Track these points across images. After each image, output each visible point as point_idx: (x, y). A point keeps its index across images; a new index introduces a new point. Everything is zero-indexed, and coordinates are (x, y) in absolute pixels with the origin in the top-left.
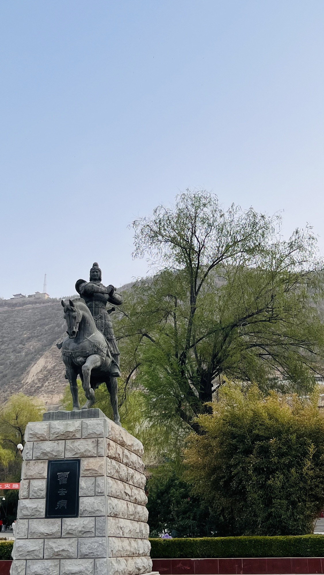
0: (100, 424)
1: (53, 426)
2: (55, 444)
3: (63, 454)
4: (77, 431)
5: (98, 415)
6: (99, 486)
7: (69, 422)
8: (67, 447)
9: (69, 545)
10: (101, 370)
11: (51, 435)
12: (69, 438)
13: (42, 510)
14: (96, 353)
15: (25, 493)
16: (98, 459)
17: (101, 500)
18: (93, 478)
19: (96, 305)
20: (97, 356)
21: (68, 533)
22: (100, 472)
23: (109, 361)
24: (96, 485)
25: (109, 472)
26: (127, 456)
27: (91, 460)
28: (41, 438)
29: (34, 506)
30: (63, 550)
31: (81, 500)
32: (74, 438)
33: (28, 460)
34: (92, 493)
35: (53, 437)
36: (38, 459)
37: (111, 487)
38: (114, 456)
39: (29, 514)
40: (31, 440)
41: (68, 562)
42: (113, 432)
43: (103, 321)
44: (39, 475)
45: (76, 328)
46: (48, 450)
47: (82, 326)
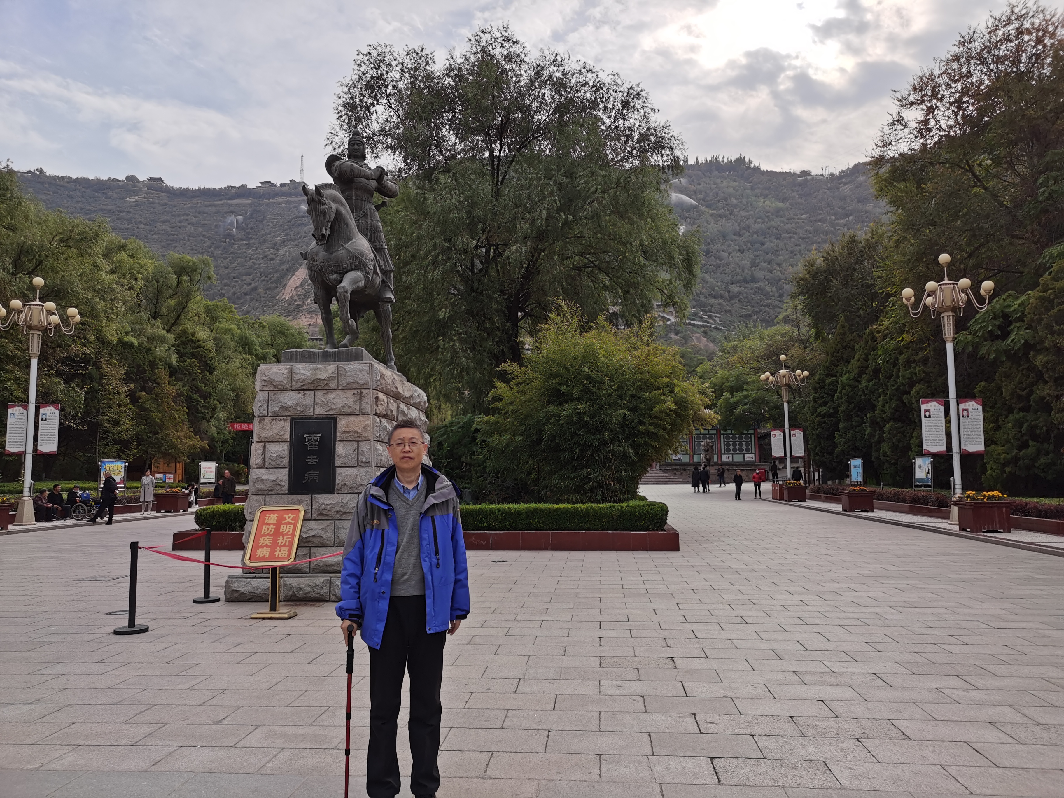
0: (363, 370)
1: (295, 370)
2: (301, 395)
3: (312, 410)
4: (330, 379)
5: (362, 356)
6: (363, 453)
7: (319, 366)
8: (317, 400)
9: (322, 529)
10: (367, 293)
11: (294, 383)
12: (319, 388)
13: (283, 483)
14: (357, 268)
15: (259, 461)
16: (361, 418)
17: (367, 472)
18: (355, 444)
19: (357, 195)
20: (359, 273)
21: (321, 514)
22: (365, 434)
23: (378, 280)
24: (358, 451)
25: (378, 435)
26: (403, 413)
27: (352, 418)
28: (280, 387)
29: (272, 478)
30: (314, 536)
31: (338, 471)
32: (327, 389)
33: (262, 417)
34: (354, 462)
35: (296, 386)
36: (275, 416)
37: (381, 455)
38: (385, 413)
39: (265, 488)
40: (265, 388)
41: (322, 550)
42: (383, 381)
43: (369, 221)
44: (278, 437)
45: (326, 230)
46: (290, 403)
47: (337, 227)
